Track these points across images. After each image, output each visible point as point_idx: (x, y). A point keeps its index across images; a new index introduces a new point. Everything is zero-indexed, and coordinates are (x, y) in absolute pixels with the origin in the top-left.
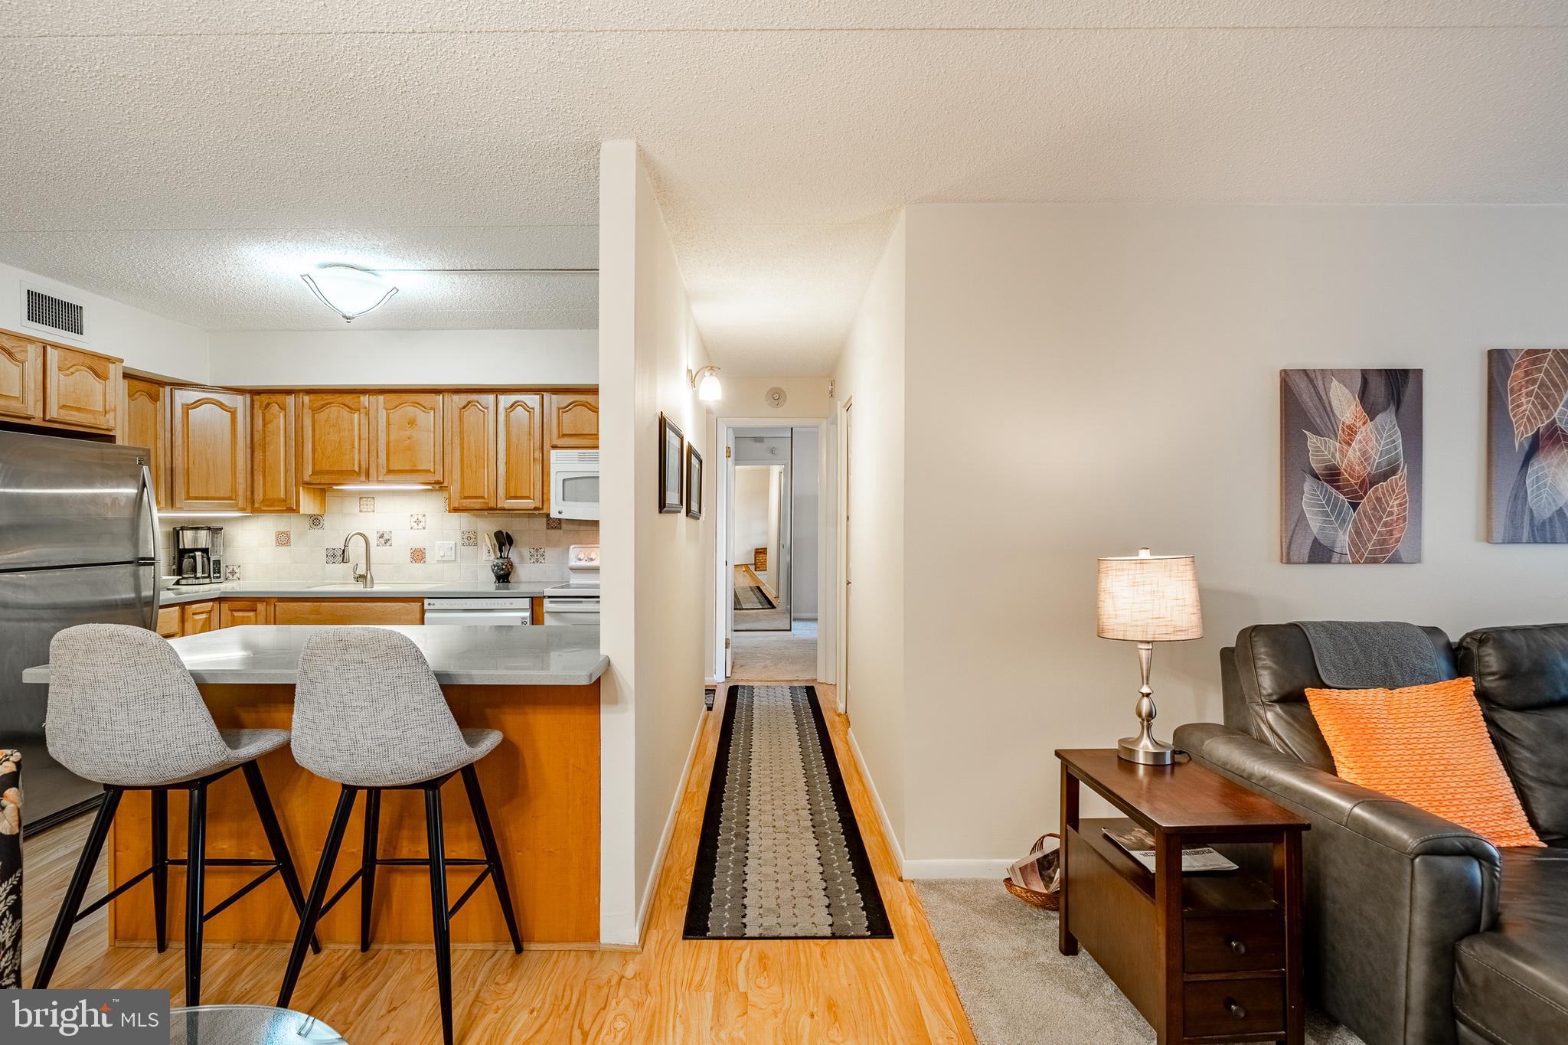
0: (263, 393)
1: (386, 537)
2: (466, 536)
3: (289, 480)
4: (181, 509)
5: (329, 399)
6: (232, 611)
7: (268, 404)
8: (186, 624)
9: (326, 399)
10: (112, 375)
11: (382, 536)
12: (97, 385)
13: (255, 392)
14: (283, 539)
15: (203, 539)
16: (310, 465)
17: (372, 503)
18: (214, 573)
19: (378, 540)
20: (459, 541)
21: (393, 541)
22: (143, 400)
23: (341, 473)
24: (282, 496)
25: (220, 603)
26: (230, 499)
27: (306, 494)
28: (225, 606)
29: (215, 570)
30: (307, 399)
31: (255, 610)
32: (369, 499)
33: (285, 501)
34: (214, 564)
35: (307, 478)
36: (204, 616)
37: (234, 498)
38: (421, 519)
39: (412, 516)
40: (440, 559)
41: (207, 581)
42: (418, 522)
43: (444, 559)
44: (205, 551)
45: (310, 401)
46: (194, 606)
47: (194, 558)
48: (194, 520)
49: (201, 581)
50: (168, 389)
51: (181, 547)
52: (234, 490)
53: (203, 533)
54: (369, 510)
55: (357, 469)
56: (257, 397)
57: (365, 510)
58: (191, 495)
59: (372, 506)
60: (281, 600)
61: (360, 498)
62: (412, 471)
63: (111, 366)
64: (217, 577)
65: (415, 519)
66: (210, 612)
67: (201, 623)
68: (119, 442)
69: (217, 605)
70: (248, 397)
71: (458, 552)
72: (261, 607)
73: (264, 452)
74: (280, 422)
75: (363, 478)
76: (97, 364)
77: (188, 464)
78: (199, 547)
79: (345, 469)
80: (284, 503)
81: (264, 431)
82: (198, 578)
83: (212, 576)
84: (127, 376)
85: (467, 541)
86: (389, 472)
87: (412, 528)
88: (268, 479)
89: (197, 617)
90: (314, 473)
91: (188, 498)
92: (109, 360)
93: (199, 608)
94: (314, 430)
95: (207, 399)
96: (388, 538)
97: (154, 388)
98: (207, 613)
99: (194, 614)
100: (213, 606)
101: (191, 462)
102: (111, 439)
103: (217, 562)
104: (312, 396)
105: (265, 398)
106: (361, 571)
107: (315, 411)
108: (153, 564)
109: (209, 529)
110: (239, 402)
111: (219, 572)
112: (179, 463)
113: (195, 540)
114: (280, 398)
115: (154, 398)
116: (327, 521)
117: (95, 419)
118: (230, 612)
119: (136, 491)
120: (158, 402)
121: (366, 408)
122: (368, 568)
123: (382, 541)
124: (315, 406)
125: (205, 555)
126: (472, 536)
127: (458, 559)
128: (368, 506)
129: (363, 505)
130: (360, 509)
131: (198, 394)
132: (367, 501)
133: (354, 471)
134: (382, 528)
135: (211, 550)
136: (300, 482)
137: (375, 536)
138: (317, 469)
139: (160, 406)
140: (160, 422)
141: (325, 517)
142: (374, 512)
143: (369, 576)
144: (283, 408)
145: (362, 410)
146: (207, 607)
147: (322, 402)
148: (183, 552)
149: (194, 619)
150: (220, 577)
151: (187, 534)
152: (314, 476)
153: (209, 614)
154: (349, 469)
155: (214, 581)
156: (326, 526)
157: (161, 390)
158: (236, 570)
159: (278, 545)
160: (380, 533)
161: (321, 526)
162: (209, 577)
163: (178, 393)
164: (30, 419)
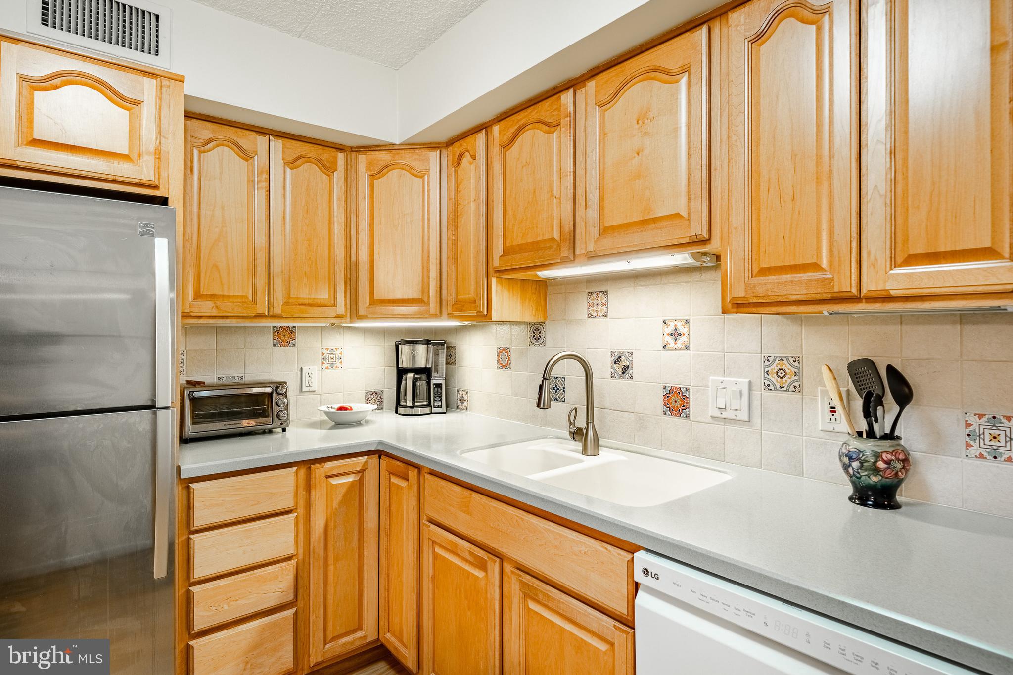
0: (457, 142)
1: (625, 362)
2: (775, 367)
3: (480, 266)
4: (369, 317)
5: (522, 119)
6: (390, 473)
7: (461, 156)
8: (313, 493)
9: (519, 121)
11: (618, 361)
13: (450, 144)
14: (504, 358)
15: (421, 356)
16: (501, 241)
17: (604, 301)
18: (435, 400)
19: (612, 368)
20: (759, 381)
21: (635, 370)
22: (309, 170)
23: (536, 246)
25: (380, 458)
26: (423, 301)
27: (506, 294)
28: (384, 461)
29: (433, 395)
30: (497, 131)
31: (408, 480)
32: (600, 296)
33: (475, 302)
34: (434, 390)
35: (496, 262)
36: (350, 479)
37: (426, 300)
38: (682, 329)
39: (665, 322)
40: (717, 414)
41: (427, 410)
42: (676, 335)
43: (725, 415)
44: (425, 372)
45: (501, 134)
46: (329, 465)
47: (407, 379)
49: (420, 411)
50: (351, 154)
51: (400, 367)
52: (425, 288)
53: (421, 349)
54: (600, 314)
55: (556, 235)
56: (451, 151)
57: (595, 314)
58: (379, 299)
59: (604, 308)
60: (430, 471)
61: (589, 293)
62: (644, 223)
64: (438, 406)
65: (670, 329)
66: (362, 471)
67: (342, 491)
69: (374, 460)
71: (756, 403)
72: (412, 475)
73: (456, 228)
74: (472, 178)
75: (565, 252)
76: (116, 77)
77: (372, 255)
78: (419, 366)
79: (541, 239)
80: (473, 305)
81: (457, 198)
83: (432, 405)
85: (775, 379)
86: (606, 231)
87: (665, 347)
88: (460, 269)
89: (335, 481)
90: (506, 252)
91: (376, 303)
92: (144, 72)
93: (332, 468)
94: (504, 181)
95: (395, 163)
96: (627, 364)
97: (326, 155)
99: (328, 477)
100: (366, 462)
101: (376, 252)
103: (438, 387)
104: (505, 124)
105: (457, 149)
106: (581, 422)
107: (506, 146)
109: (428, 342)
110: (432, 161)
111: (441, 400)
112: (363, 256)
113: (413, 357)
114: (471, 141)
115: (329, 168)
116: (549, 332)
117: (113, 167)
118: (388, 475)
120: (336, 173)
121: (569, 115)
122: (590, 419)
123: (618, 368)
124: (506, 140)
125: (424, 377)
126: (788, 368)
127: (757, 420)
128: (600, 308)
129: (592, 305)
130: (588, 312)
131: (384, 157)
132: (597, 298)
133: (553, 239)
134: (619, 348)
135: (433, 370)
136: (492, 271)
137: (609, 360)
138: (508, 245)
139: (338, 176)
140: (339, 199)
141: (547, 326)
142: (606, 316)
143: (591, 433)
144: (474, 158)
145: (564, 122)
146: (355, 465)
147: (513, 130)
148: (401, 373)
149: (328, 484)
150: (441, 406)
151: (405, 349)
152: (505, 258)
153: (360, 474)
154: (546, 237)
155: (435, 410)
156: (547, 341)
157: (341, 157)
158: (466, 398)
159: (499, 366)
160: (616, 354)
161: (542, 340)
162: (429, 405)
163: (362, 159)
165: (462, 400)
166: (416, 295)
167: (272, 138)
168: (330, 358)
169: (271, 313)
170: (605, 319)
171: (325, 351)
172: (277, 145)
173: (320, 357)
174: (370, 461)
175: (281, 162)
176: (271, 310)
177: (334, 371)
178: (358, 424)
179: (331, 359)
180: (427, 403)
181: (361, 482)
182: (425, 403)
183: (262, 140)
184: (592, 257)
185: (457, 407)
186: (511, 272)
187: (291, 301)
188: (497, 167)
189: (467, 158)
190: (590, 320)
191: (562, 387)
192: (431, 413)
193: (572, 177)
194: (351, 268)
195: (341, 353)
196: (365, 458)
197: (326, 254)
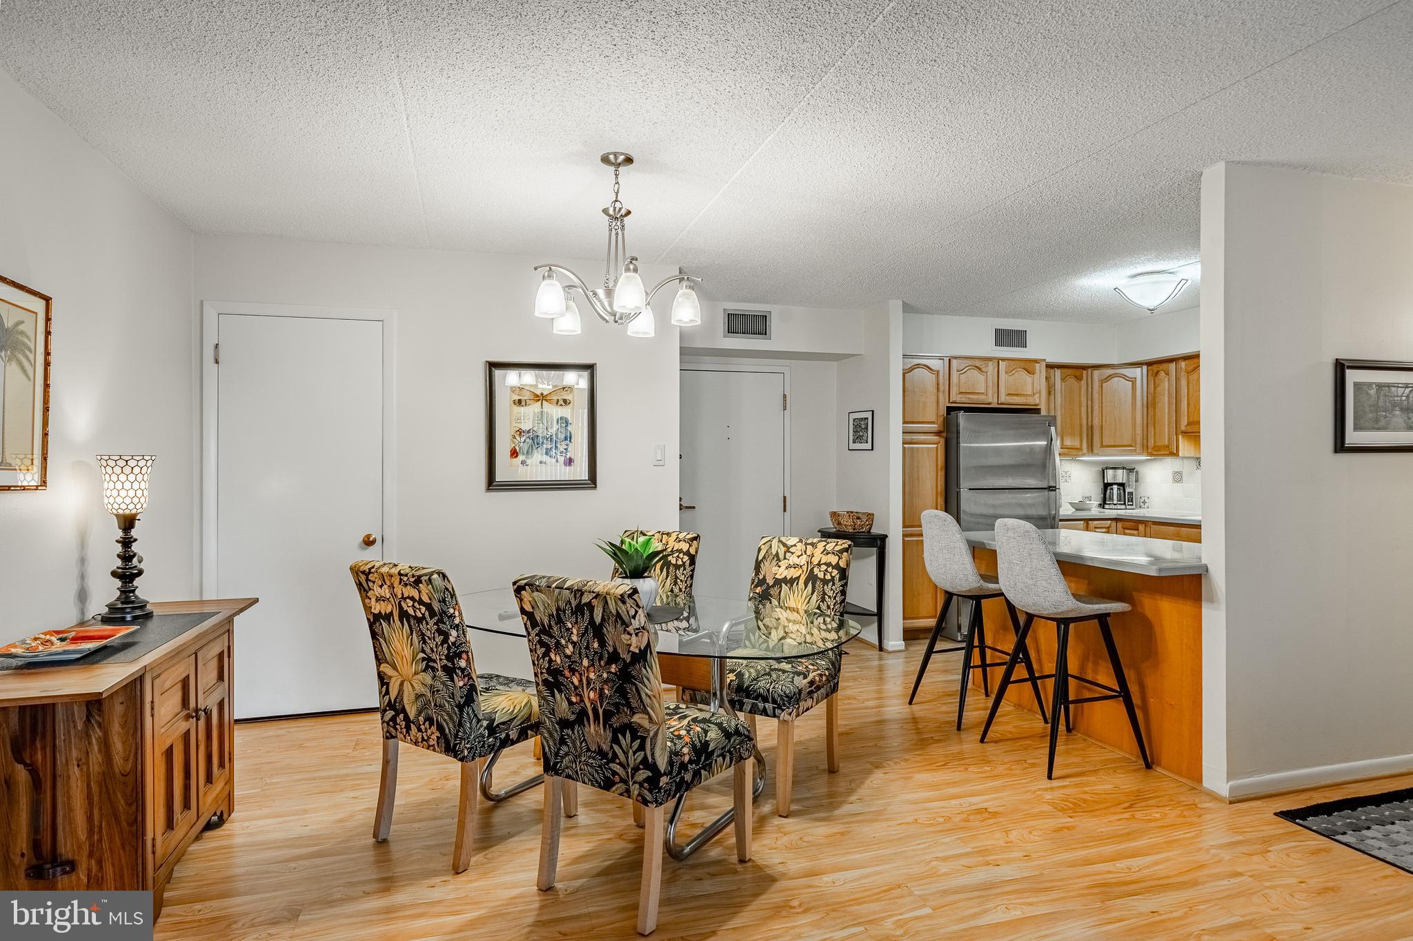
0: (1154, 364)
3: (1171, 430)
4: (1097, 455)
6: (1124, 528)
7: (1158, 372)
10: (1037, 371)
12: (1028, 378)
13: (1149, 364)
14: (1178, 477)
15: (1121, 476)
16: (1186, 418)
18: (1128, 502)
22: (1072, 381)
24: (1167, 443)
26: (1131, 446)
27: (1186, 443)
28: (1120, 525)
29: (1127, 498)
30: (1183, 364)
31: (1138, 530)
33: (1168, 447)
34: (1127, 495)
35: (1183, 428)
37: (1134, 445)
41: (1123, 507)
44: (1122, 485)
45: (1186, 366)
47: (1112, 489)
48: (1115, 462)
49: (1119, 507)
50: (1090, 370)
51: (1106, 482)
52: (1134, 439)
53: (1120, 471)
56: (1150, 367)
58: (1104, 444)
60: (1155, 523)
63: (1037, 365)
64: (1130, 505)
66: (1108, 528)
68: (1043, 412)
69: (1114, 523)
70: (1145, 368)
72: (1141, 527)
73: (1154, 409)
74: (1166, 384)
76: (1028, 365)
77: (1102, 422)
78: (1118, 482)
81: (1154, 393)
82: (1115, 504)
83: (1127, 504)
84: (1050, 366)
88: (1157, 430)
91: (1102, 446)
92: (1036, 361)
93: (1097, 524)
94: (1188, 389)
95: (1115, 374)
97: (1078, 372)
98: (1106, 528)
99: (1095, 528)
101: (1104, 421)
102: (1037, 411)
103: (1130, 494)
104: (1187, 362)
105: (1155, 367)
107: (1190, 372)
108: (1055, 490)
109: (1124, 468)
110: (1137, 373)
111: (1132, 501)
112: (1096, 422)
113: (1115, 476)
114: (1164, 366)
115: (1079, 378)
117: (1027, 399)
119: (1046, 443)
120: (1082, 381)
124: (1189, 369)
125: (1121, 488)
131: (1110, 372)
136: (1179, 432)
138: (1191, 420)
139: (1084, 383)
140: (1084, 394)
144: (1167, 374)
146: (1105, 524)
147: (1194, 366)
148: (1107, 486)
150: (1132, 505)
151: (1110, 473)
152: (1188, 427)
155: (1128, 507)
157: (1084, 372)
158: (1146, 501)
159: (1173, 481)
162: (1125, 504)
163: (1096, 373)
164: (990, 404)
165: (1144, 502)
166: (1129, 443)
167: (1055, 369)
171: (1063, 473)
172: (1058, 372)
175: (1060, 380)
177: (1067, 483)
179: (1066, 477)
182: (1122, 503)
185: (1141, 506)
188: (1184, 383)
189: (1162, 374)
192: (1126, 509)
194: (1091, 429)
195: (1071, 474)
196: (1110, 522)
197: (1078, 422)
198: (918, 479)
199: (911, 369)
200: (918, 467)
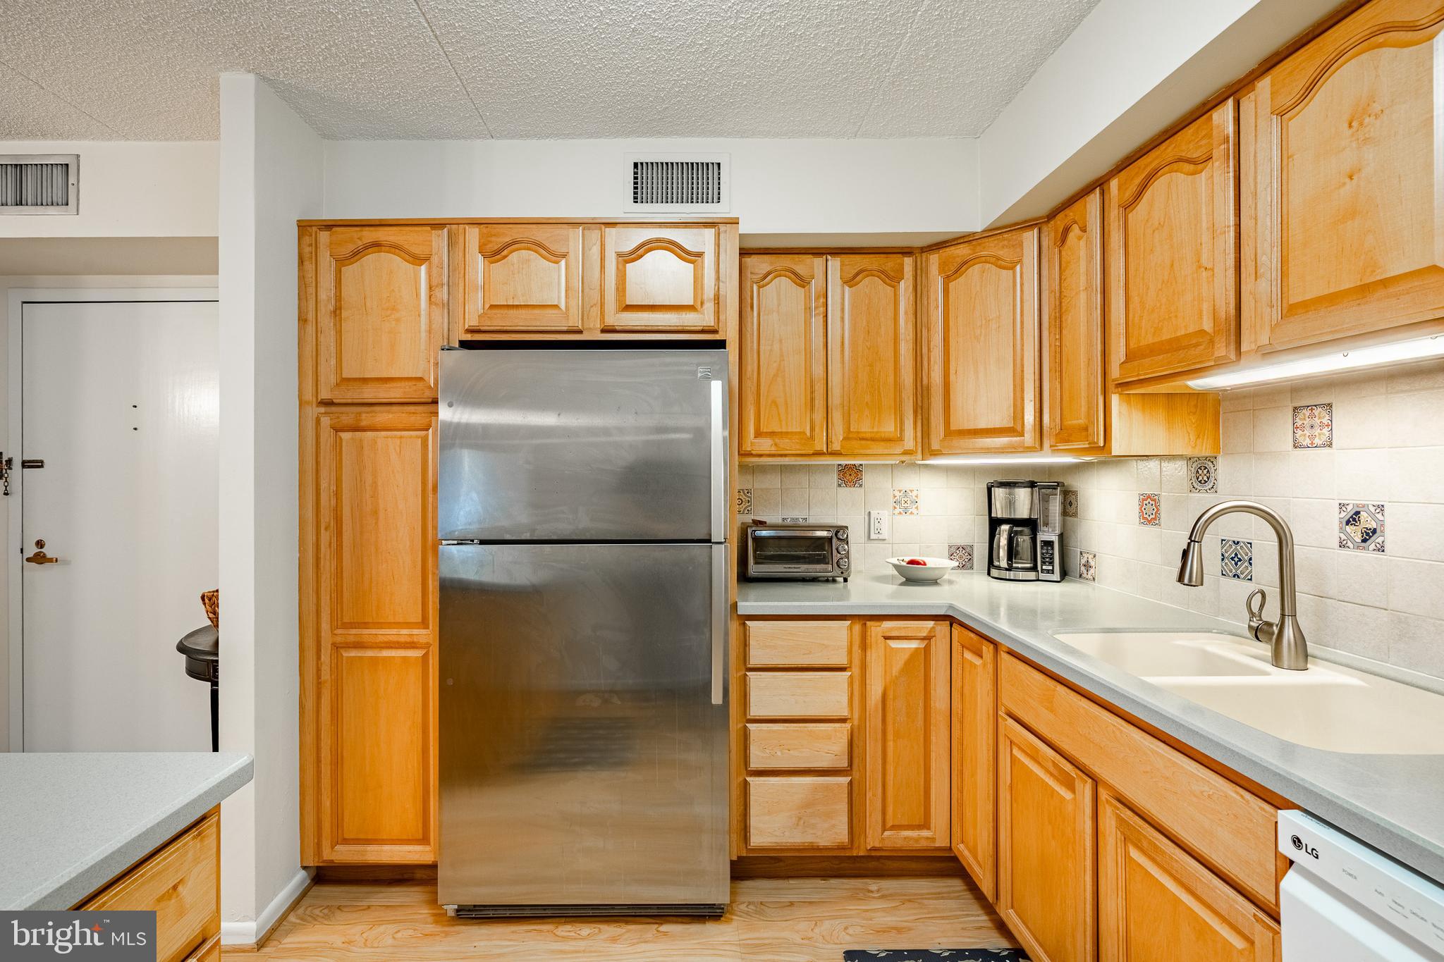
0: (1061, 211)
1: (1368, 522)
3: (1094, 381)
4: (939, 453)
5: (1151, 162)
7: (1066, 230)
8: (869, 654)
9: (1146, 166)
11: (1354, 519)
13: (1051, 217)
14: (1148, 510)
16: (1123, 341)
17: (1325, 421)
18: (1043, 563)
19: (1342, 530)
23: (1174, 346)
24: (1084, 419)
25: (951, 626)
26: (1013, 430)
27: (1137, 416)
28: (957, 630)
29: (1045, 558)
30: (1115, 184)
32: (1316, 412)
33: (1086, 429)
34: (1042, 548)
35: (1118, 371)
36: (914, 645)
37: (1021, 429)
41: (1032, 575)
44: (1030, 524)
45: (1122, 189)
46: (887, 625)
49: (1021, 575)
50: (920, 255)
51: (993, 515)
52: (1018, 414)
54: (1317, 441)
55: (1207, 326)
56: (1052, 224)
57: (1307, 442)
58: (952, 429)
59: (1326, 431)
60: (1008, 650)
61: (1295, 409)
64: (1048, 571)
66: (928, 638)
67: (906, 656)
69: (943, 627)
73: (1061, 329)
74: (1082, 259)
75: (1221, 350)
76: (684, 235)
77: (948, 375)
79: (1183, 333)
80: (1084, 434)
81: (1060, 288)
83: (1039, 569)
86: (1291, 310)
88: (1066, 384)
89: (894, 644)
90: (1130, 357)
92: (705, 224)
93: (892, 629)
94: (1128, 255)
95: (977, 256)
96: (1372, 524)
97: (889, 263)
98: (923, 639)
99: (886, 638)
100: (933, 628)
101: (952, 372)
103: (1048, 546)
105: (1062, 220)
106: (1272, 613)
107: (1128, 206)
109: (1032, 485)
110: (1025, 245)
111: (1051, 563)
112: (936, 376)
113: (1011, 503)
114: (1080, 207)
115: (893, 279)
116: (1224, 470)
117: (685, 317)
118: (960, 648)
120: (902, 283)
121: (1226, 140)
122: (1288, 610)
123: (1355, 533)
124: (1128, 198)
125: (1026, 530)
128: (1317, 431)
129: (1303, 428)
130: (1295, 440)
131: (962, 251)
132: (1312, 416)
133: (1202, 332)
134: (1354, 499)
135: (1040, 522)
136: (1111, 386)
137: (1335, 518)
138: (1132, 345)
139: (905, 287)
140: (906, 313)
141: (1220, 460)
142: (1330, 445)
143: (1289, 633)
144: (1084, 230)
145: (1218, 153)
146: (920, 629)
147: (1137, 181)
148: (994, 524)
149: (886, 647)
150: (1052, 572)
151: (999, 493)
152: (1128, 365)
153: (926, 642)
154: (1191, 329)
155: (1042, 576)
156: (1221, 485)
157: (908, 262)
158: (1092, 563)
159: (1142, 521)
160: (1349, 508)
161: (1212, 484)
162: (1034, 569)
163: (934, 259)
164: (580, 332)
165: (1087, 566)
166: (1007, 423)
167: (829, 257)
168: (903, 502)
169: (829, 450)
170: (1327, 450)
171: (897, 494)
172: (834, 263)
173: (892, 500)
174: (938, 628)
175: (839, 282)
176: (830, 446)
177: (908, 517)
178: (934, 582)
179: (905, 504)
180: (1032, 565)
181: (927, 650)
182: (1028, 565)
183: (818, 262)
184: (1268, 353)
185: (1081, 576)
186: (1139, 385)
187: (851, 436)
188: (1116, 238)
189: (1075, 230)
190: (1299, 452)
191: (1246, 558)
192: (1038, 580)
193: (1232, 234)
194: (922, 393)
195: (917, 496)
196: (932, 622)
197: (891, 379)
198: (375, 512)
199: (357, 254)
200: (375, 483)
